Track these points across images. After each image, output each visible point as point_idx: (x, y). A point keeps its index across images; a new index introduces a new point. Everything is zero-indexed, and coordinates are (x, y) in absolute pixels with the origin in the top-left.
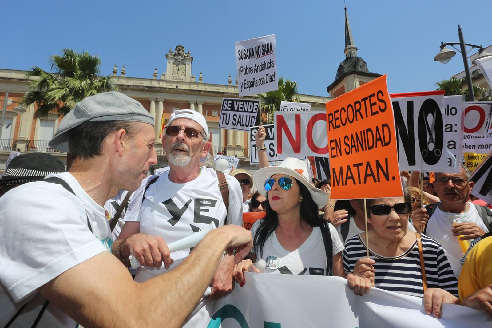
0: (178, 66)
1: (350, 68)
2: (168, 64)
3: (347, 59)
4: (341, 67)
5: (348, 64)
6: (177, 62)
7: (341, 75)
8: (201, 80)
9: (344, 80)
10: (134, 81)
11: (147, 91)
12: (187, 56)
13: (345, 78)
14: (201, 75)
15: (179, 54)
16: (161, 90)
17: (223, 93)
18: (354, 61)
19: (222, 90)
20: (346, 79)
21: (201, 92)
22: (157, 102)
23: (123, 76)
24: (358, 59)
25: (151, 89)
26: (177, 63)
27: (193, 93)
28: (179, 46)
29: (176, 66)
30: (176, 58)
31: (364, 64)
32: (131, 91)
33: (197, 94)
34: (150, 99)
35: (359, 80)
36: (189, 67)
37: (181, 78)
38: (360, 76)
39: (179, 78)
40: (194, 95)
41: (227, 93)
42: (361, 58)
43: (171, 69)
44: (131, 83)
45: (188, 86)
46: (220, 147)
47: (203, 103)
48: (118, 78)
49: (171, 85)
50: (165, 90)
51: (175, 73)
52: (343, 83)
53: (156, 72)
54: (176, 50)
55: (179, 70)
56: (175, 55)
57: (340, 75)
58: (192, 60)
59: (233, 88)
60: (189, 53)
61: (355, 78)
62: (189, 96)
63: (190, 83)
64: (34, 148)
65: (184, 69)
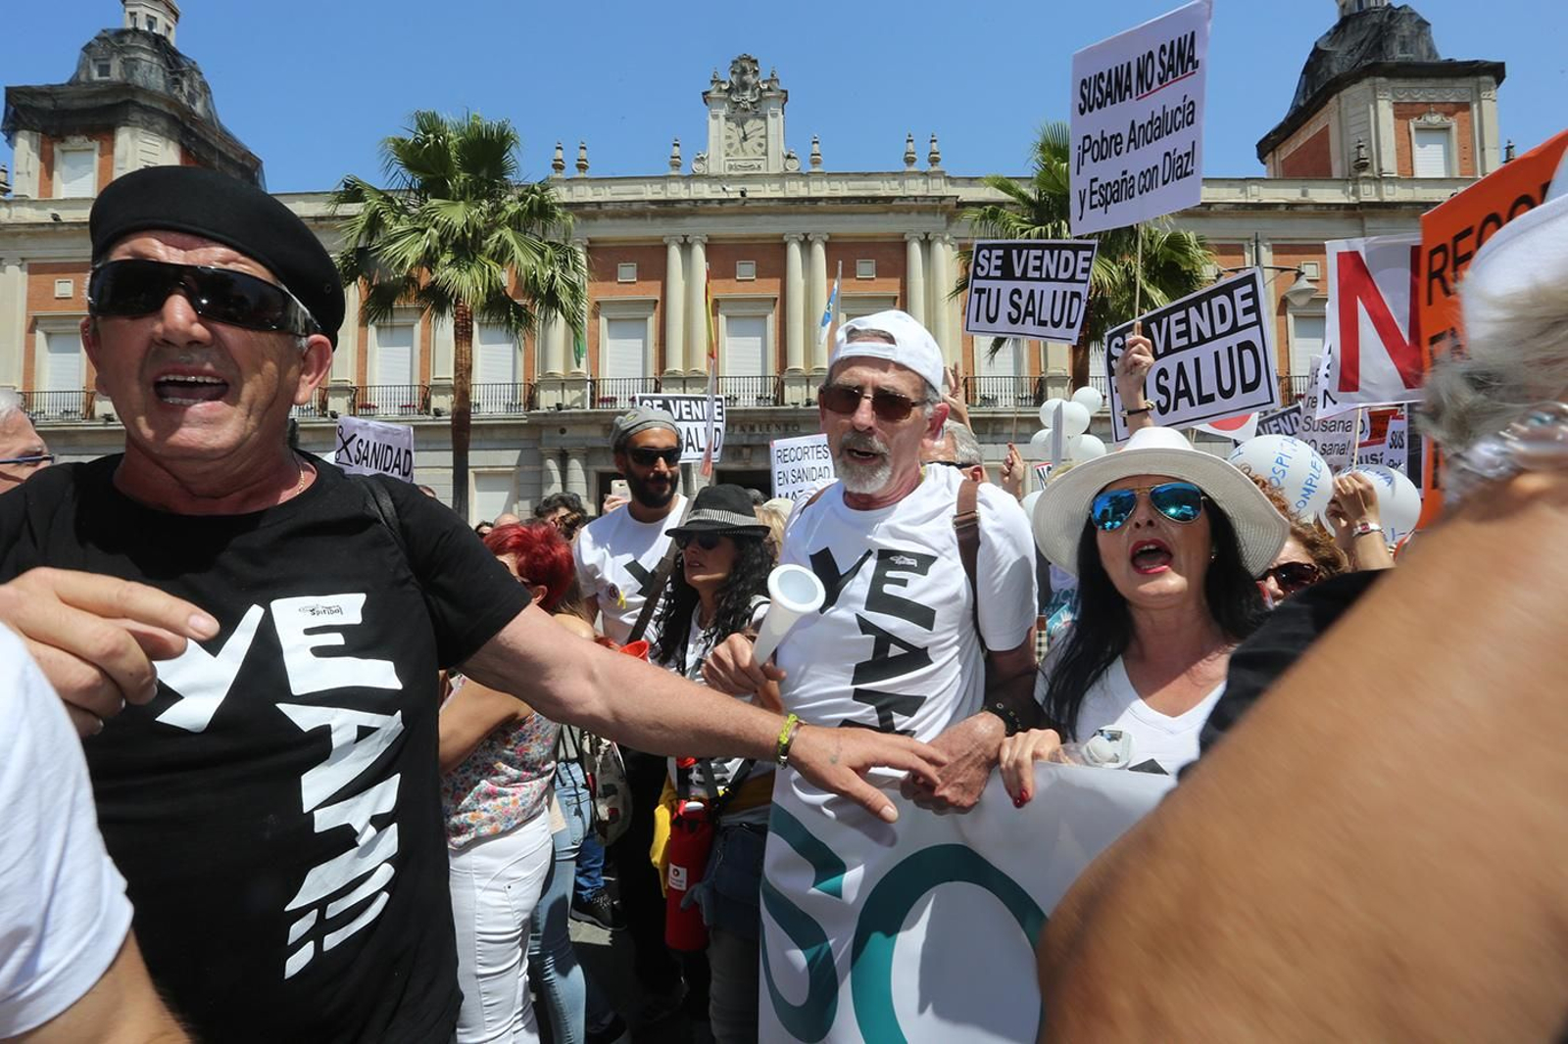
0: (741, 124)
1: (1357, 57)
2: (712, 123)
3: (1344, 22)
4: (1318, 55)
5: (1349, 43)
6: (738, 113)
7: (1317, 90)
8: (815, 163)
9: (1328, 107)
10: (616, 189)
11: (655, 215)
12: (769, 89)
13: (1335, 97)
14: (816, 148)
15: (744, 86)
16: (696, 208)
17: (889, 199)
18: (1374, 25)
19: (884, 189)
20: (1339, 99)
21: (820, 204)
22: (686, 247)
23: (582, 175)
24: (1391, 16)
25: (667, 209)
26: (739, 115)
27: (793, 207)
28: (742, 59)
29: (738, 125)
30: (734, 99)
31: (1420, 28)
32: (608, 222)
33: (806, 210)
34: (665, 241)
35: (1394, 96)
36: (776, 124)
37: (756, 163)
38: (1400, 84)
39: (749, 163)
40: (796, 214)
41: (902, 198)
42: (1405, 6)
43: (723, 138)
44: (605, 194)
45: (775, 186)
47: (826, 238)
48: (568, 183)
49: (724, 189)
50: (710, 205)
51: (733, 149)
52: (1326, 118)
53: (676, 151)
54: (733, 72)
55: (745, 138)
56: (729, 91)
57: (1313, 90)
58: (786, 99)
59: (921, 181)
60: (773, 79)
61: (1375, 91)
62: (782, 219)
63: (783, 177)
64: (368, 407)
65: (763, 132)
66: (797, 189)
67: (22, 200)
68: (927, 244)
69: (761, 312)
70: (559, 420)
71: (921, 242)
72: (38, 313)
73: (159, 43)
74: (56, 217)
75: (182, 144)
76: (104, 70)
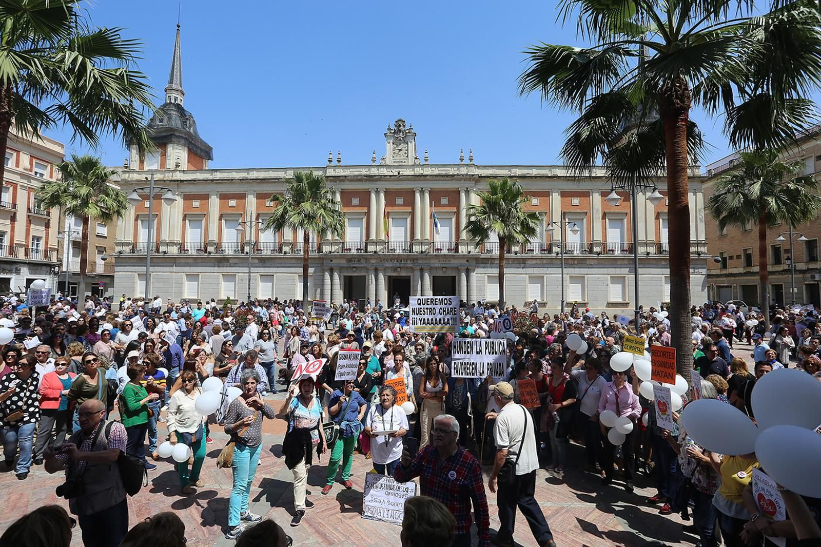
6: (397, 141)
8: (426, 160)
10: (351, 170)
11: (366, 180)
12: (409, 132)
14: (427, 155)
15: (400, 131)
16: (382, 178)
17: (453, 176)
19: (452, 171)
21: (428, 177)
22: (377, 193)
23: (339, 164)
25: (370, 178)
27: (417, 178)
28: (399, 120)
29: (397, 146)
30: (396, 135)
32: (349, 183)
33: (422, 179)
34: (370, 190)
36: (411, 146)
37: (404, 161)
39: (401, 160)
40: (419, 180)
41: (458, 175)
43: (391, 151)
44: (347, 172)
45: (411, 170)
46: (451, 242)
47: (430, 190)
48: (334, 168)
49: (392, 171)
50: (386, 177)
51: (395, 155)
53: (374, 155)
54: (396, 126)
55: (400, 151)
56: (394, 133)
58: (415, 135)
59: (466, 168)
60: (410, 128)
62: (413, 182)
63: (414, 166)
64: (260, 250)
65: (406, 148)
66: (418, 171)
67: (134, 171)
68: (467, 192)
69: (406, 217)
70: (330, 257)
71: (465, 191)
72: (139, 213)
73: (179, 107)
74: (146, 178)
75: (188, 148)
76: (161, 121)
